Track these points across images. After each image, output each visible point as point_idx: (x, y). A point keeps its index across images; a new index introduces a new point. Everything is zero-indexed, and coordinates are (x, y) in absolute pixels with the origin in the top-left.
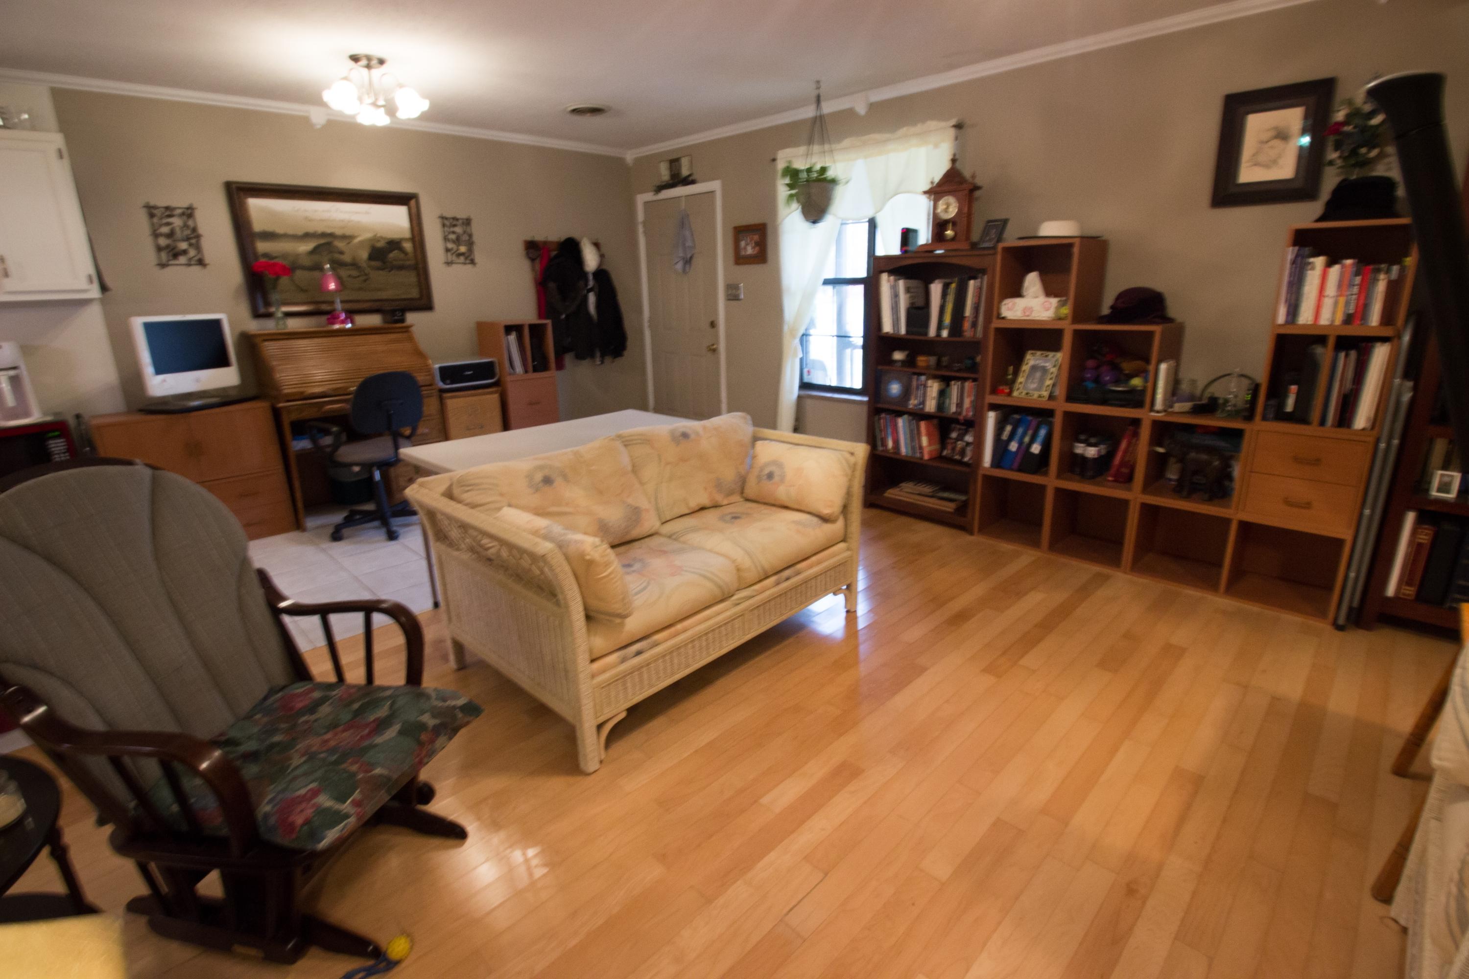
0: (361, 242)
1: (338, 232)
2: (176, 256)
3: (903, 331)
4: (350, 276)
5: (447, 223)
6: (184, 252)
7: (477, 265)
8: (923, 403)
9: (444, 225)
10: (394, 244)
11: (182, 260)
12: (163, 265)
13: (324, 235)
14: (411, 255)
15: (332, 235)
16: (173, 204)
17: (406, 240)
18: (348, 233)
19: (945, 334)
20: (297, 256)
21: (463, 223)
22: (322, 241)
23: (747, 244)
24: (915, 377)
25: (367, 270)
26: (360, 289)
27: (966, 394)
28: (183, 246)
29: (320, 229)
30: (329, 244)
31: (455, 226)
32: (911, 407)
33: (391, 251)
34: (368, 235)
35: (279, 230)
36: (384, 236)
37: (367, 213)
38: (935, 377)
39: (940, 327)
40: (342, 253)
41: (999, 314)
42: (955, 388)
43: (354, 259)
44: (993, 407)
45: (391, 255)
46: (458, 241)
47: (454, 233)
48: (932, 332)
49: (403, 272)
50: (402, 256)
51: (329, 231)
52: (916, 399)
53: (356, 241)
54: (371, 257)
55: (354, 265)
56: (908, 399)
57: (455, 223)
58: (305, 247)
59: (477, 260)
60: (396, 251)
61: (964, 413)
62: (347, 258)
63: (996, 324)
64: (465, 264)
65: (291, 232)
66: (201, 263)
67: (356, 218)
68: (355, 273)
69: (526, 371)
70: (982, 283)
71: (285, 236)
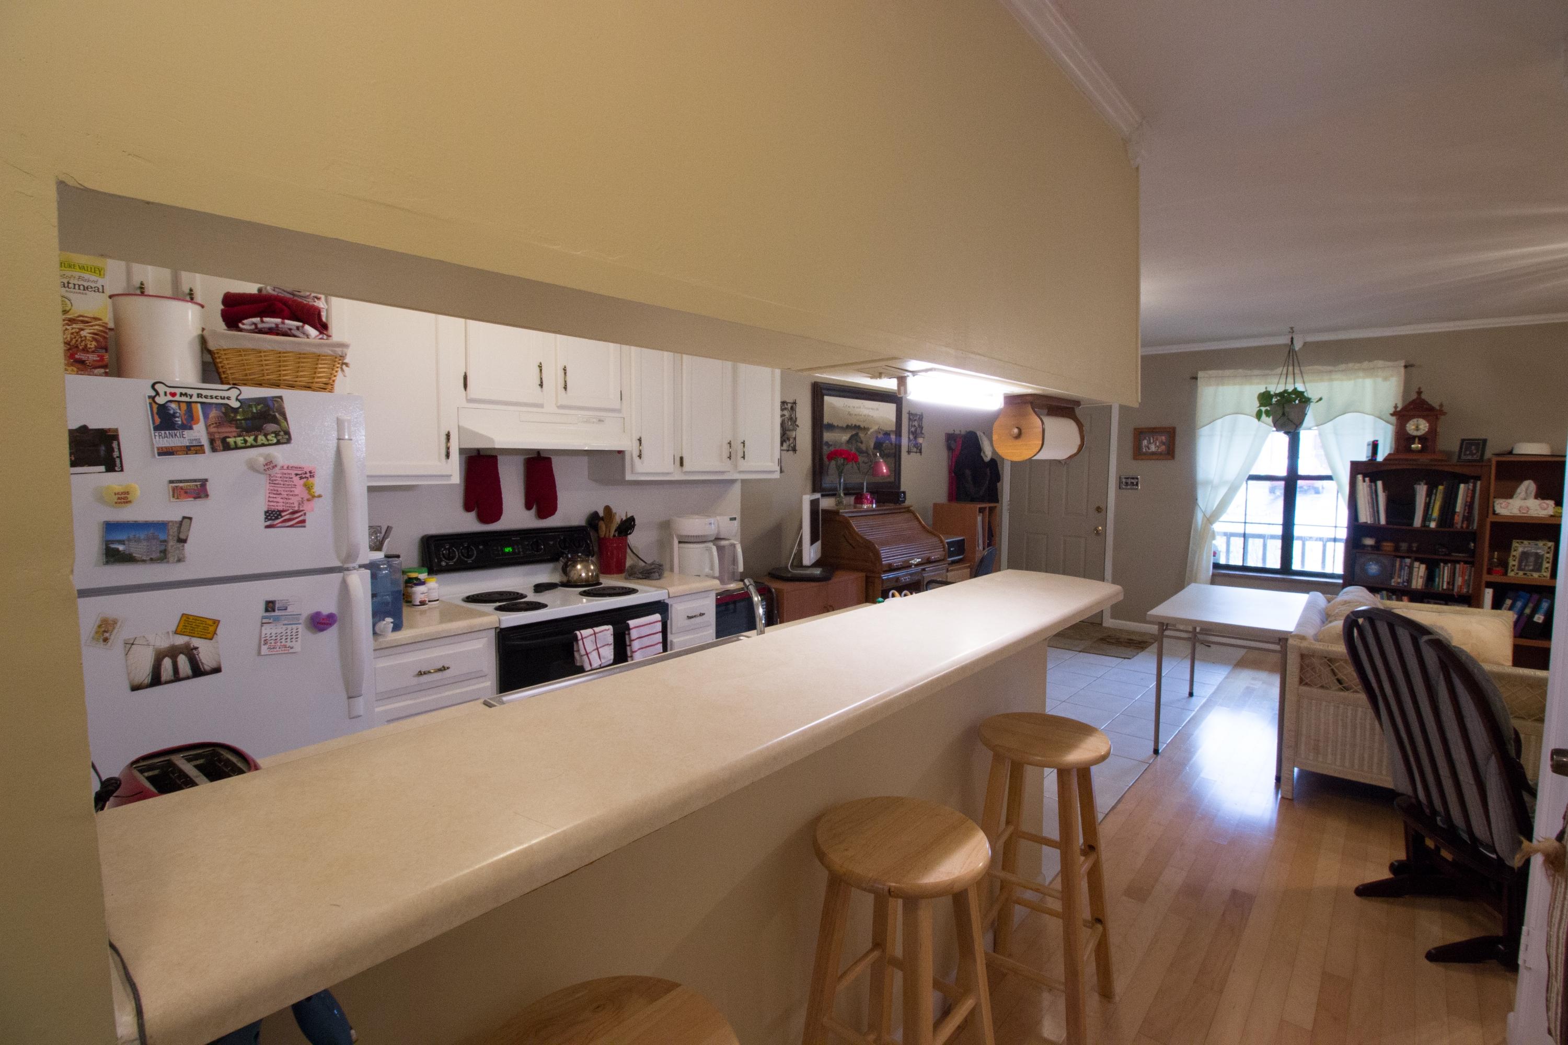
3: (1383, 521)
8: (1409, 581)
19: (1433, 525)
23: (1150, 443)
24: (1398, 559)
27: (1457, 575)
32: (1393, 584)
38: (1422, 561)
39: (1426, 517)
41: (1494, 511)
42: (1446, 571)
44: (1489, 585)
48: (1417, 522)
52: (1399, 577)
56: (1392, 578)
61: (1456, 590)
63: (1491, 518)
70: (1474, 487)
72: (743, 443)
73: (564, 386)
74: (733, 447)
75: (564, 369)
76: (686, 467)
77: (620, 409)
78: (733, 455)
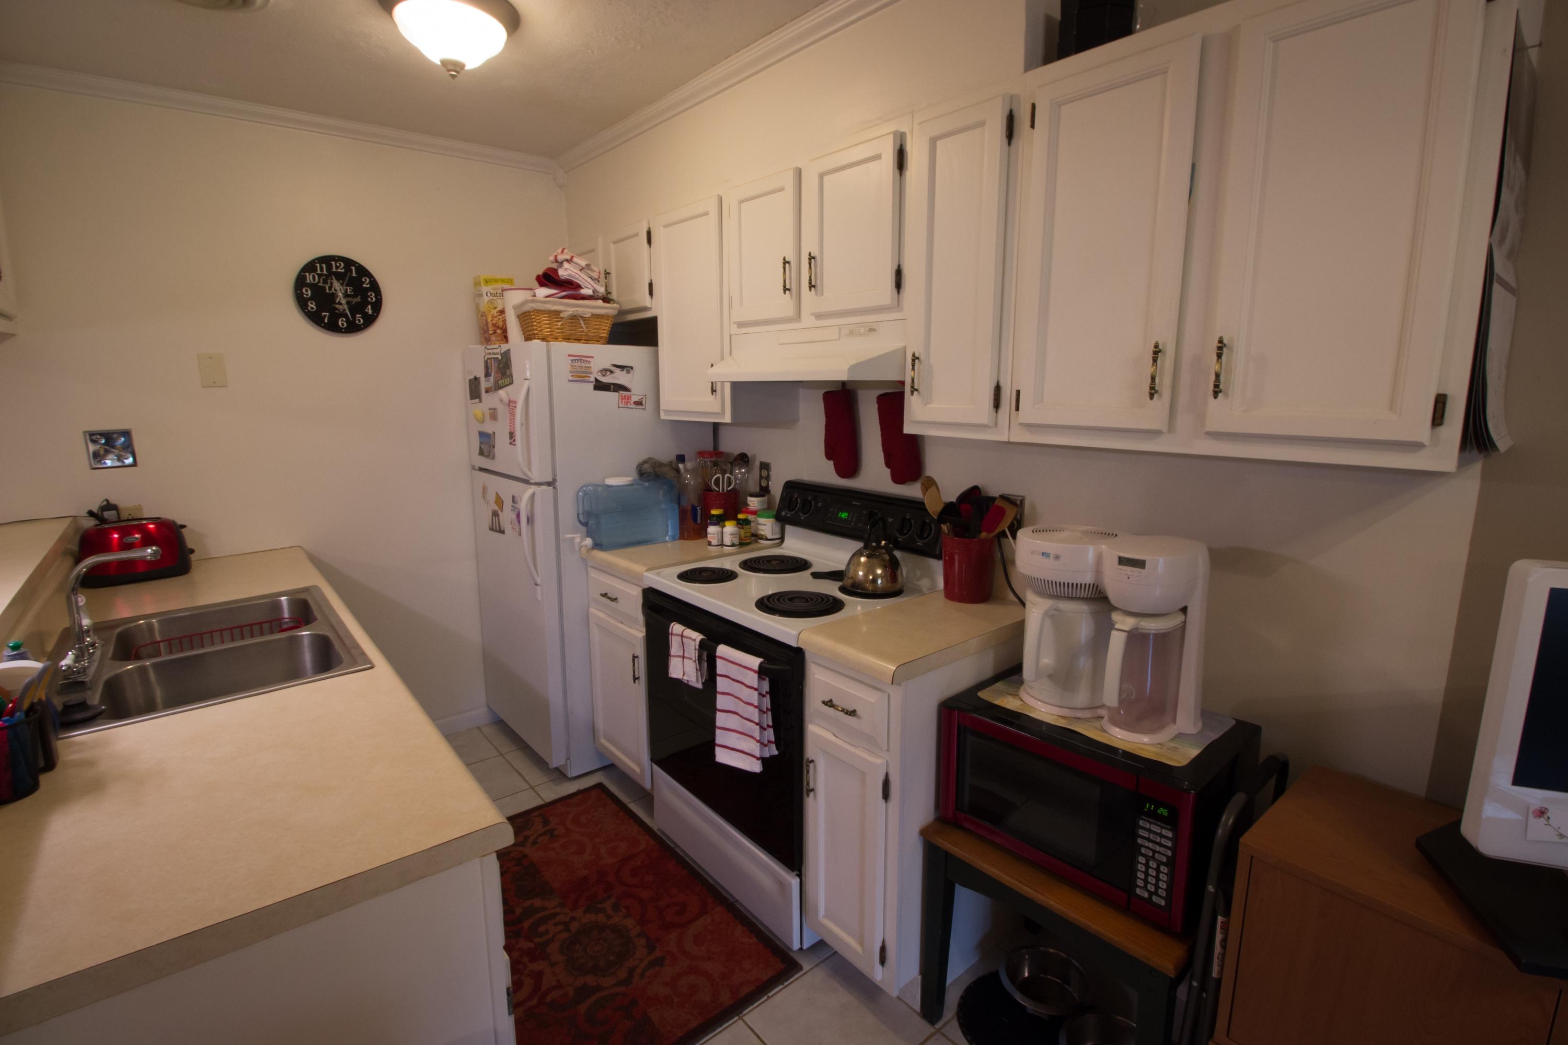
72: (1221, 346)
73: (811, 286)
74: (1167, 360)
75: (811, 258)
76: (1028, 413)
77: (898, 305)
78: (1164, 383)
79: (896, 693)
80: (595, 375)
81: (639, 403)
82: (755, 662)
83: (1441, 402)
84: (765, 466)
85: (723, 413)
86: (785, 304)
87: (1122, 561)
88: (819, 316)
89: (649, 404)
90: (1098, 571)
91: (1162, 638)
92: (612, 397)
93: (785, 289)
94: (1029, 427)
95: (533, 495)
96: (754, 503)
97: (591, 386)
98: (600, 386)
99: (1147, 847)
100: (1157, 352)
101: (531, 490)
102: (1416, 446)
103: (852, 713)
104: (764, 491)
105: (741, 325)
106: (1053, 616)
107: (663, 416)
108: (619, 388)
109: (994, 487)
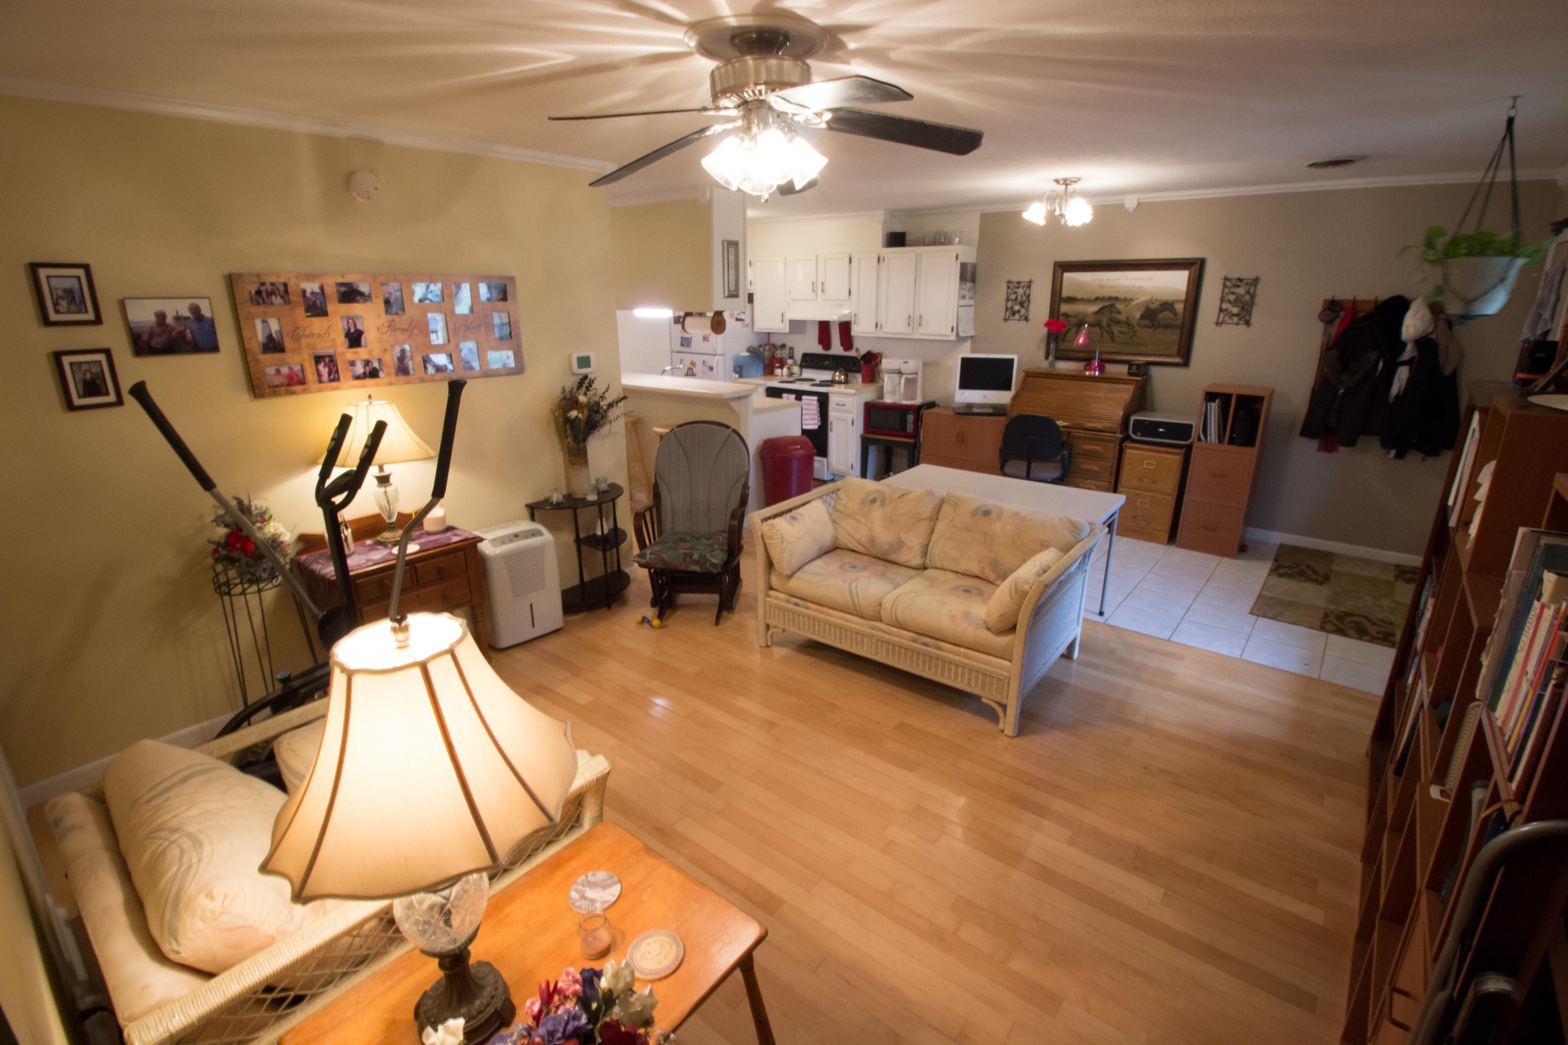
0: (1138, 304)
1: (1121, 296)
2: (1014, 314)
4: (1120, 332)
5: (1228, 284)
6: (1019, 311)
7: (1251, 327)
9: (1225, 286)
10: (1167, 306)
11: (1017, 316)
12: (1006, 320)
13: (1110, 298)
14: (1180, 315)
15: (1116, 299)
16: (1021, 280)
17: (1179, 301)
18: (1129, 296)
20: (1086, 315)
21: (1247, 284)
22: (1106, 304)
25: (1137, 327)
26: (1126, 343)
28: (1017, 308)
29: (1107, 293)
30: (1112, 305)
31: (1238, 286)
33: (1161, 312)
34: (1147, 298)
35: (1079, 296)
36: (1159, 298)
37: (1150, 279)
40: (1120, 313)
43: (1128, 318)
45: (1161, 316)
46: (1237, 301)
47: (1233, 293)
49: (1169, 330)
50: (1171, 316)
51: (1114, 295)
53: (1133, 303)
54: (1143, 317)
55: (1128, 323)
57: (1239, 283)
58: (1093, 308)
59: (1253, 321)
60: (1167, 312)
62: (1122, 318)
64: (1237, 324)
65: (1085, 297)
66: (1026, 319)
67: (1139, 284)
68: (1125, 330)
69: (1221, 441)
71: (1082, 300)
72: (920, 316)
73: (822, 291)
74: (911, 319)
75: (822, 283)
76: (884, 330)
77: (849, 299)
78: (911, 324)
79: (855, 398)
80: (736, 316)
81: (747, 325)
82: (816, 398)
83: (952, 328)
84: (792, 349)
85: (785, 329)
86: (813, 295)
87: (904, 362)
88: (824, 300)
89: (750, 325)
90: (900, 366)
91: (912, 379)
92: (740, 323)
93: (813, 291)
94: (885, 333)
95: (718, 360)
96: (790, 361)
97: (734, 320)
98: (737, 320)
99: (909, 421)
100: (909, 317)
101: (717, 358)
102: (949, 336)
103: (844, 405)
104: (791, 357)
105: (793, 300)
106: (889, 377)
107: (755, 330)
108: (742, 320)
109: (875, 350)
